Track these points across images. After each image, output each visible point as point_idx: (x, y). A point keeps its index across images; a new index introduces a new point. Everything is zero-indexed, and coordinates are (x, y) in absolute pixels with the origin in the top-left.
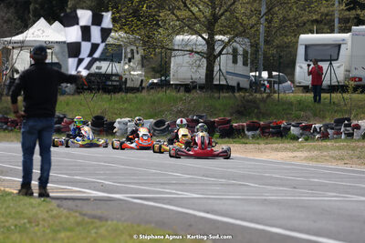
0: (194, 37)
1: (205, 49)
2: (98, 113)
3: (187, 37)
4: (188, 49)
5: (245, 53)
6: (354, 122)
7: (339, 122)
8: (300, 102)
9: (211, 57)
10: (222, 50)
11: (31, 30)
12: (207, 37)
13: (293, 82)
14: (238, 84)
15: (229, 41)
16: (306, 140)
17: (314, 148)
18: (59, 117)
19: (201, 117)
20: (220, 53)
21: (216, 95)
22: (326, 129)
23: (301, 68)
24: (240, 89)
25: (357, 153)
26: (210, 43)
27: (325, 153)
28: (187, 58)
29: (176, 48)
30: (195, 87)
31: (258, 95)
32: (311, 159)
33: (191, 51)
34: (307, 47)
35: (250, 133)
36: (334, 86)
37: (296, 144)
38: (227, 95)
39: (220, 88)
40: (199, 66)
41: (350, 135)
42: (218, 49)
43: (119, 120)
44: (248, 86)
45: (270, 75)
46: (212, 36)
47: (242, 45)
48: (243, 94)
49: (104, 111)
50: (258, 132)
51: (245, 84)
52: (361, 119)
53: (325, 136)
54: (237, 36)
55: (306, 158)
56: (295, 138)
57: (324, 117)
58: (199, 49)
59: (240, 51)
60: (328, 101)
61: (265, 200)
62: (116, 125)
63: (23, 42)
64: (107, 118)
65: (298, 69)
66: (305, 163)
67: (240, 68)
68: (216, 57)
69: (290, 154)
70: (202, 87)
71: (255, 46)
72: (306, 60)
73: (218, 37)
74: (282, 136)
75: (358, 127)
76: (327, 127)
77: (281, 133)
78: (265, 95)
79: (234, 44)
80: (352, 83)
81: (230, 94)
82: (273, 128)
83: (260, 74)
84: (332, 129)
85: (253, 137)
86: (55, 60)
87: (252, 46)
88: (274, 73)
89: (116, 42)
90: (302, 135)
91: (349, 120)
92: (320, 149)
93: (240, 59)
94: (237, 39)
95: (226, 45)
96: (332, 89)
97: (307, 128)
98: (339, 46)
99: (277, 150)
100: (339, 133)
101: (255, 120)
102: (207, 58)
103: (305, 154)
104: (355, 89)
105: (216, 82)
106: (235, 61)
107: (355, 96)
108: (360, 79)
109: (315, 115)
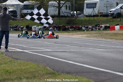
0: (54, 2)
1: (58, 5)
2: (27, 24)
3: (52, 2)
4: (53, 5)
5: (69, 6)
6: (101, 25)
7: (96, 26)
8: (85, 20)
9: (59, 8)
10: (63, 6)
11: (8, 1)
12: (58, 2)
13: (83, 14)
14: (68, 15)
15: (65, 3)
16: (87, 31)
17: (88, 34)
18: (16, 26)
19: (57, 25)
20: (62, 6)
21: (61, 19)
22: (92, 28)
23: (85, 10)
24: (68, 16)
25: (101, 35)
26: (59, 4)
27: (92, 35)
28: (53, 8)
29: (49, 5)
30: (55, 16)
31: (73, 18)
32: (87, 37)
33: (54, 6)
34: (87, 4)
35: (71, 29)
36: (95, 15)
37: (84, 32)
38: (64, 18)
39: (62, 16)
40: (56, 10)
41: (99, 29)
42: (61, 5)
43: (33, 26)
44: (70, 16)
45: (77, 13)
46: (59, 2)
47: (68, 4)
48: (68, 18)
49: (29, 24)
50: (73, 29)
51: (69, 15)
52: (103, 25)
53: (92, 30)
54: (67, 1)
55: (86, 37)
56: (84, 30)
57: (92, 24)
58: (56, 5)
59: (68, 6)
60: (93, 20)
61: (70, 51)
62: (32, 28)
63: (6, 5)
64: (30, 26)
65: (84, 11)
66: (85, 38)
67: (68, 11)
68: (61, 8)
69: (82, 35)
70: (57, 16)
71: (72, 4)
72: (87, 8)
73: (61, 2)
74: (80, 30)
75: (102, 27)
76: (93, 27)
77: (80, 29)
78: (75, 18)
79: (66, 4)
80: (100, 14)
81: (65, 18)
82: (77, 28)
83: (74, 12)
84: (94, 27)
85: (72, 30)
86: (15, 10)
87: (71, 4)
88: (78, 12)
89: (32, 4)
90: (86, 29)
91: (99, 25)
92: (90, 34)
93: (68, 8)
94: (67, 2)
95: (64, 4)
96: (94, 16)
97: (87, 27)
98: (96, 4)
99: (78, 34)
100: (96, 29)
101: (72, 25)
102: (58, 8)
103: (86, 35)
104: (101, 16)
105: (61, 15)
106: (66, 9)
107: (101, 18)
108: (102, 13)
109: (89, 24)
